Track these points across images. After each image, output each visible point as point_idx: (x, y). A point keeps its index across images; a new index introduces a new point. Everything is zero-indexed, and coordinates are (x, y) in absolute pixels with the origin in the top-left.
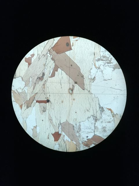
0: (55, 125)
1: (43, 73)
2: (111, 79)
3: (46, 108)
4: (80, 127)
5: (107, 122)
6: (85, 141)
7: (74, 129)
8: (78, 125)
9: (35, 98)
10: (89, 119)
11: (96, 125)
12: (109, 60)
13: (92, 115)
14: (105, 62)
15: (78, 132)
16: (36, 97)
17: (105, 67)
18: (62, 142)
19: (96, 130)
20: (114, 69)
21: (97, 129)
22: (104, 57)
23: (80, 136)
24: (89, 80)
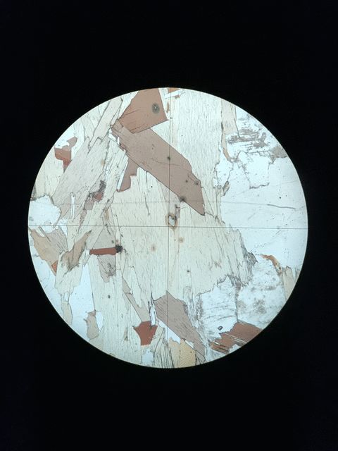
0: (140, 306)
1: (101, 181)
2: (268, 184)
3: (115, 266)
4: (201, 305)
5: (266, 289)
6: (217, 340)
7: (187, 313)
8: (195, 301)
9: (85, 244)
10: (223, 285)
11: (239, 298)
12: (260, 137)
13: (228, 275)
14: (249, 143)
15: (196, 318)
16: (88, 241)
17: (252, 156)
18: (159, 345)
19: (240, 309)
20: (273, 158)
21: (242, 306)
22: (247, 132)
23: (202, 328)
24: (214, 190)
